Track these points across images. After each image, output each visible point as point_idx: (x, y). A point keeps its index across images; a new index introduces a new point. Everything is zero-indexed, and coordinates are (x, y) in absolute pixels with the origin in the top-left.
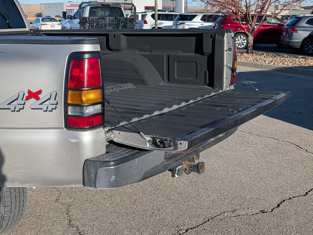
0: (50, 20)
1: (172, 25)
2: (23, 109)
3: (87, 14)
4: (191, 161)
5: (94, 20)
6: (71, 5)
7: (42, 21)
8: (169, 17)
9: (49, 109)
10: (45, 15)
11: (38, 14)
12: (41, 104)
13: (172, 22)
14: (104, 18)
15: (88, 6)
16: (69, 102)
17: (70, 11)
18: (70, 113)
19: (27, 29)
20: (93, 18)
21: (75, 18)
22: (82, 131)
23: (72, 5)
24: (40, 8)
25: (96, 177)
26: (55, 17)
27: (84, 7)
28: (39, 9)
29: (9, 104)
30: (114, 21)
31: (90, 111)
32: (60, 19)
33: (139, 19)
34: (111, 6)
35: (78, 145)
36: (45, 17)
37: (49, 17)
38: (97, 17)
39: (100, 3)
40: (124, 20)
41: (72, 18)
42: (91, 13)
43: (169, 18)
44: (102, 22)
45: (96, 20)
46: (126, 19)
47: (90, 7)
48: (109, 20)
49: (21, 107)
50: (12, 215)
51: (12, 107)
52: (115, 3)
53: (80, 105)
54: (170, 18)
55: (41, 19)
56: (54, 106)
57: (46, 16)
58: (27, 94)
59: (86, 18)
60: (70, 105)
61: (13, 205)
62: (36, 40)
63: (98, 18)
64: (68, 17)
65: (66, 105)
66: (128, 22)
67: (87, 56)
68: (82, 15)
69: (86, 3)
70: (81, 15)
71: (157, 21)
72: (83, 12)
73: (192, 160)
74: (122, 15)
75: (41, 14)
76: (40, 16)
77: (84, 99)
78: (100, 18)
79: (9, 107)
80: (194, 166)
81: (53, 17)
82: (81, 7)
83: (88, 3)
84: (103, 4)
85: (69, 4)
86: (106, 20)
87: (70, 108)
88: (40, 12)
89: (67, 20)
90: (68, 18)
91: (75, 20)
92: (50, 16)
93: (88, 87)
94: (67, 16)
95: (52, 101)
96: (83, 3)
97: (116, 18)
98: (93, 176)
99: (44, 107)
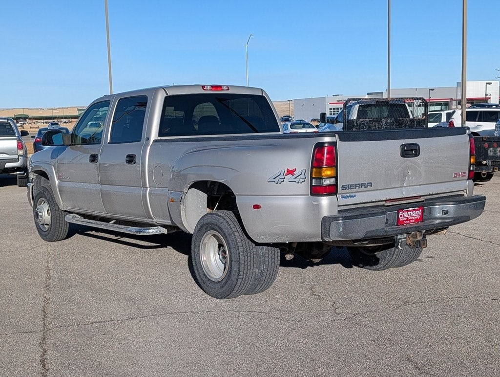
0: (302, 125)
1: (495, 128)
2: (283, 182)
3: (354, 116)
4: (414, 238)
5: (364, 124)
6: (337, 101)
7: (291, 128)
8: (493, 115)
9: (300, 182)
10: (295, 118)
11: (284, 116)
12: (295, 178)
13: (495, 123)
14: (378, 121)
15: (356, 104)
16: (314, 176)
17: (336, 110)
18: (313, 184)
19: (281, 133)
20: (363, 121)
21: (338, 122)
22: (321, 196)
23: (340, 101)
24: (288, 108)
25: (329, 229)
26: (311, 121)
27: (351, 106)
28: (285, 110)
29: (274, 178)
30: (393, 124)
31: (327, 182)
32: (318, 124)
33: (442, 121)
34: (390, 103)
35: (318, 207)
36: (295, 122)
37: (301, 122)
38: (368, 120)
39: (374, 99)
40: (409, 123)
41: (334, 121)
42: (361, 113)
43: (492, 118)
44: (375, 126)
45: (367, 123)
46: (413, 121)
47: (359, 106)
48: (386, 123)
49: (282, 180)
50: (268, 273)
51: (276, 180)
52: (396, 98)
53: (320, 178)
54: (494, 117)
55: (289, 124)
56: (303, 180)
57: (297, 121)
58: (286, 172)
59: (353, 121)
60: (314, 178)
61: (270, 264)
62: (294, 136)
63: (370, 121)
64: (328, 120)
65: (312, 178)
66: (415, 126)
67: (326, 145)
68: (348, 118)
69: (354, 100)
70: (345, 117)
71: (465, 122)
72: (349, 113)
73: (415, 236)
74: (407, 115)
75: (289, 117)
76: (288, 120)
77: (323, 174)
78: (373, 121)
79: (274, 180)
80: (418, 241)
81: (307, 121)
82: (347, 106)
83: (356, 100)
84: (378, 100)
85: (335, 100)
86: (381, 124)
87: (314, 180)
88: (287, 114)
89: (327, 125)
90: (328, 122)
91: (338, 124)
92: (303, 121)
93: (326, 165)
94: (326, 119)
95: (302, 176)
96: (349, 100)
97: (396, 120)
98: (328, 228)
99: (297, 180)
